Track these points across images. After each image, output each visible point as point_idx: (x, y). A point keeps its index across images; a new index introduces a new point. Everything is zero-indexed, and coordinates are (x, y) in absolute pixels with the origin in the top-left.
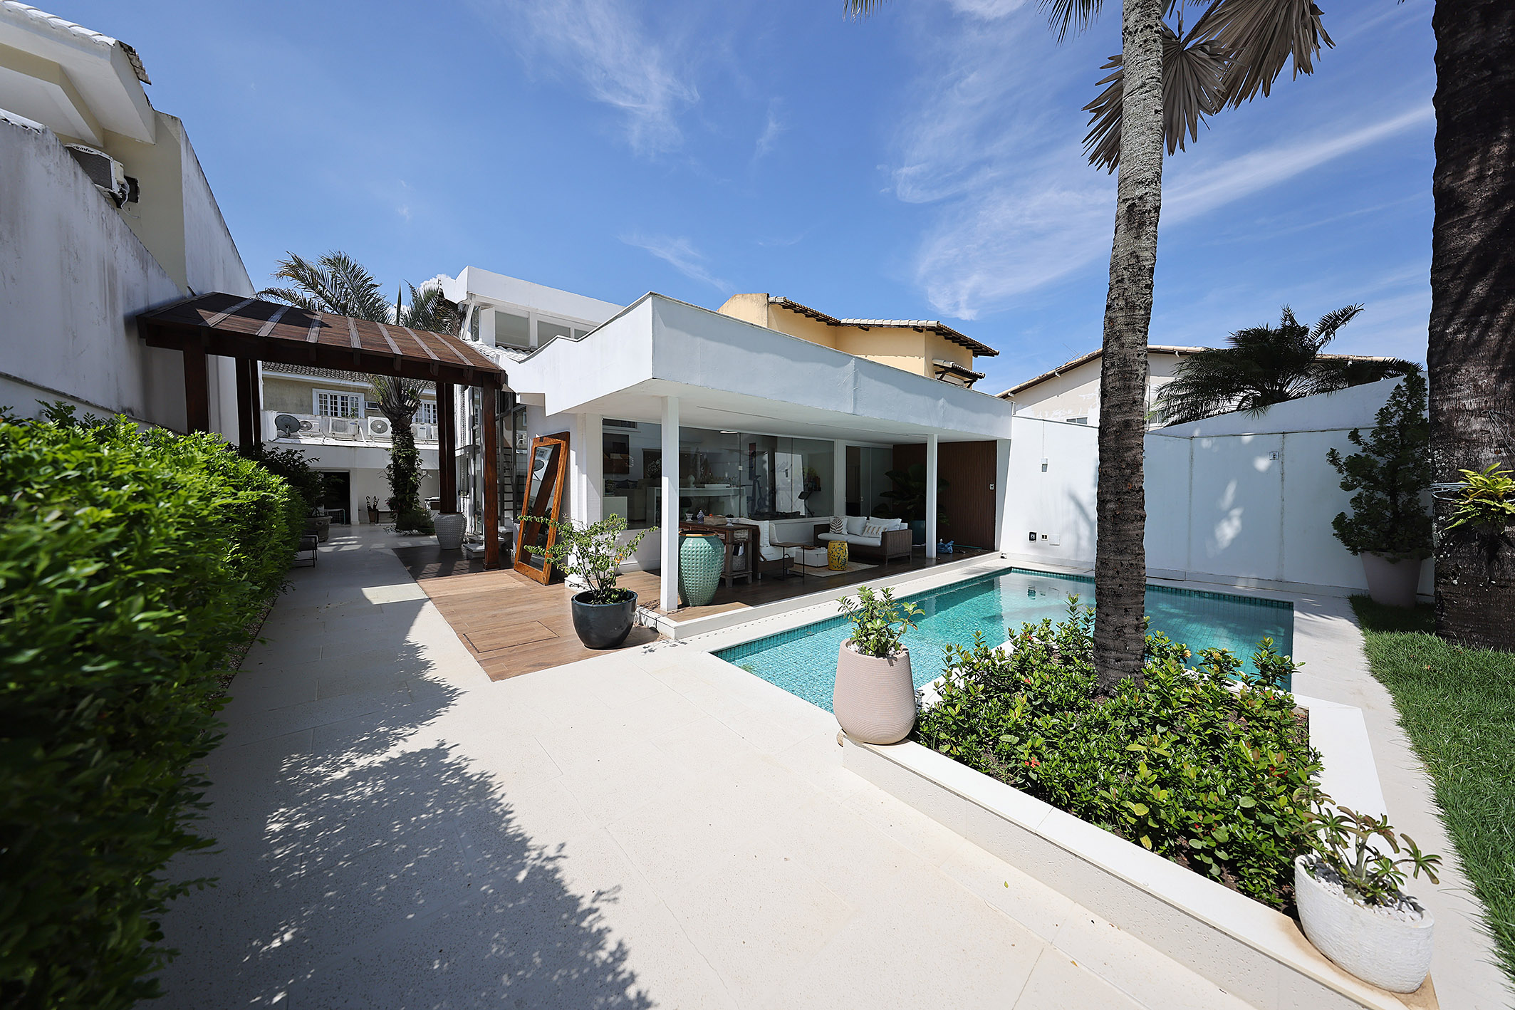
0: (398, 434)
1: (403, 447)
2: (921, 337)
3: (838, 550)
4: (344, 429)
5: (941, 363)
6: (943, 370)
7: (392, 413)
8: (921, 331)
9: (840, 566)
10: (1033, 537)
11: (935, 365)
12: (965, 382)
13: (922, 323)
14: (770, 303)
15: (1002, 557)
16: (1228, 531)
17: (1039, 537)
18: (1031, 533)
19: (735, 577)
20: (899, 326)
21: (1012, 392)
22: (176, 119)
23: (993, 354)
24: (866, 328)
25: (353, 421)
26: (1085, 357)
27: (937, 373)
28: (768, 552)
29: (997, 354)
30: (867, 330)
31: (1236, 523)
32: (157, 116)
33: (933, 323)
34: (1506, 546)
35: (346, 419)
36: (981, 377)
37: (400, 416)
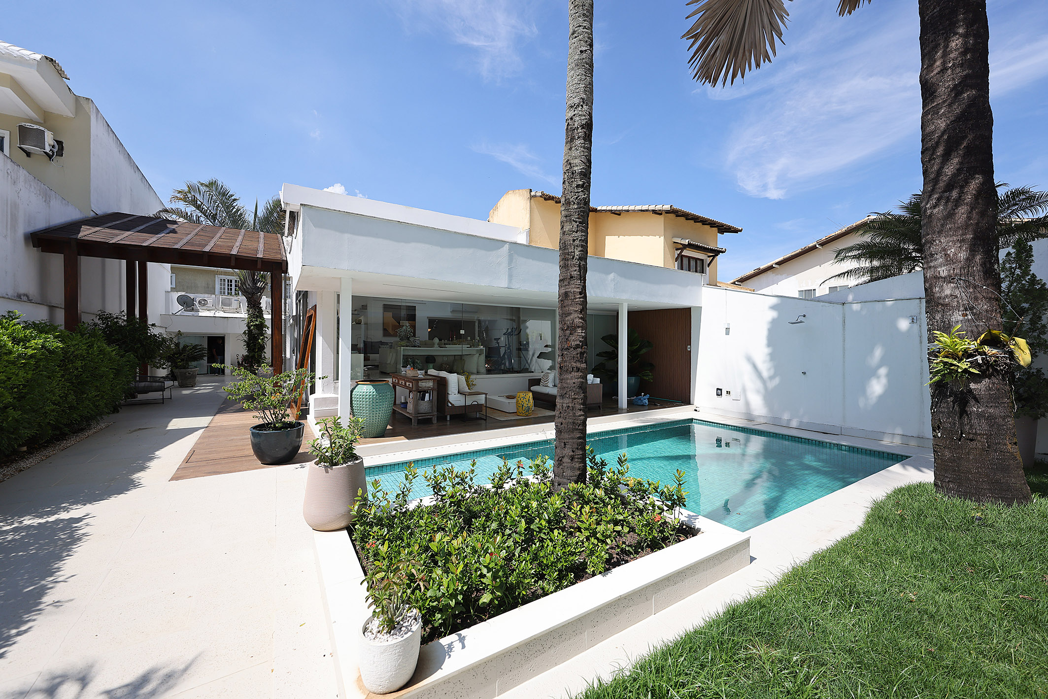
0: (251, 308)
1: (254, 318)
2: (660, 219)
3: (522, 399)
4: (230, 305)
5: (678, 240)
6: (681, 246)
7: (247, 292)
8: (661, 214)
9: (524, 412)
10: (719, 392)
11: (674, 242)
12: (709, 257)
13: (659, 207)
14: (532, 197)
15: (696, 410)
16: (877, 387)
17: (724, 392)
18: (718, 389)
19: (420, 418)
20: (641, 210)
21: (776, 264)
22: (88, 99)
23: (736, 231)
24: (618, 213)
25: (236, 298)
26: (844, 230)
27: (677, 250)
28: (455, 398)
29: (741, 231)
30: (619, 215)
31: (884, 381)
32: (77, 98)
33: (667, 207)
34: (972, 402)
35: (232, 297)
36: (723, 252)
37: (253, 294)
